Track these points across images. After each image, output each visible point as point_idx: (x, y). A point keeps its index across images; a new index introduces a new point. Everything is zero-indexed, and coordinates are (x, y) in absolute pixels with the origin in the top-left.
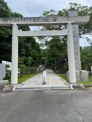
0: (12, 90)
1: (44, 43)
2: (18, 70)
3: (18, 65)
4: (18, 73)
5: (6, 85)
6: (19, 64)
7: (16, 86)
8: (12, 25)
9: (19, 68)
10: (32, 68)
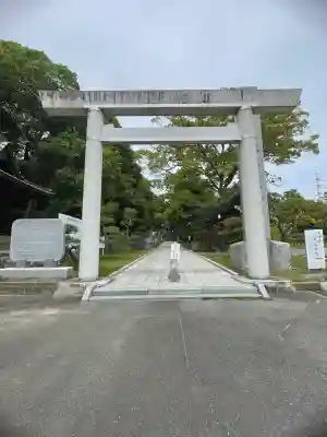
0: (80, 298)
1: (162, 178)
2: (101, 241)
3: (101, 227)
4: (101, 250)
5: (63, 280)
6: (103, 225)
7: (94, 284)
8: (87, 110)
9: (102, 234)
10: (133, 236)
